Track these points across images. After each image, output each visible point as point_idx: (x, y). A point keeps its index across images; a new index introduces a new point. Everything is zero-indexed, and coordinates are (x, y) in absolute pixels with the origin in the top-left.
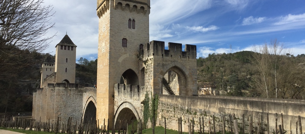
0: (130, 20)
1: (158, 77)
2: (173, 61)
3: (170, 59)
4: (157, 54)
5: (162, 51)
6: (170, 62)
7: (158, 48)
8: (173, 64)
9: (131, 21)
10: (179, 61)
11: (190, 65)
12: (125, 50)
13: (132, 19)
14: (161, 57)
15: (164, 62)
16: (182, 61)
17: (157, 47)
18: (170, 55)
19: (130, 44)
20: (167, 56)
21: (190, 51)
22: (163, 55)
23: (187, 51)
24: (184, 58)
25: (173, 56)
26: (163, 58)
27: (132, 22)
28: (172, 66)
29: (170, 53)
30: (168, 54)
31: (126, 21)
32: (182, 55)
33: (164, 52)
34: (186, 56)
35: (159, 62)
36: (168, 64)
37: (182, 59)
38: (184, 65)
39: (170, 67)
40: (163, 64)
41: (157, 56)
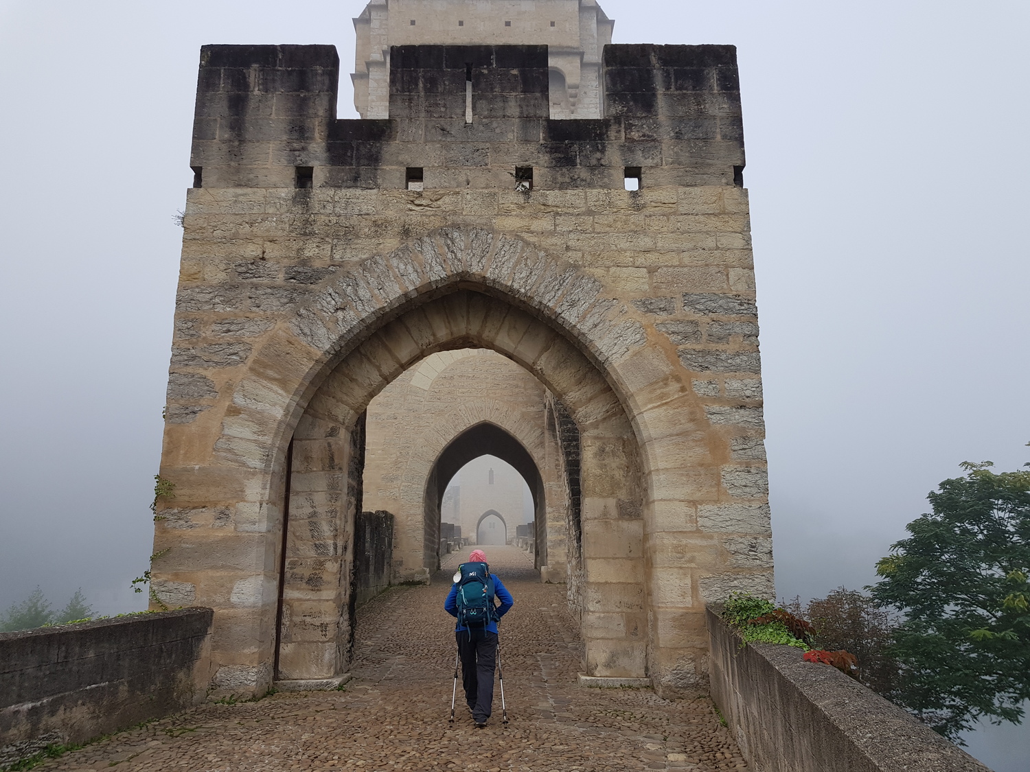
1: (234, 411)
2: (433, 233)
3: (391, 214)
4: (238, 175)
5: (300, 131)
6: (391, 243)
7: (250, 116)
8: (429, 254)
10: (512, 223)
11: (652, 258)
14: (287, 191)
15: (311, 250)
16: (544, 224)
17: (238, 104)
18: (392, 172)
20: (355, 180)
21: (648, 105)
22: (304, 177)
23: (617, 109)
24: (574, 183)
25: (428, 178)
26: (308, 207)
28: (412, 283)
29: (391, 149)
30: (374, 160)
32: (544, 159)
33: (319, 145)
35: (252, 251)
36: (362, 264)
37: (553, 196)
38: (572, 257)
39: (393, 292)
40: (304, 262)
41: (239, 191)
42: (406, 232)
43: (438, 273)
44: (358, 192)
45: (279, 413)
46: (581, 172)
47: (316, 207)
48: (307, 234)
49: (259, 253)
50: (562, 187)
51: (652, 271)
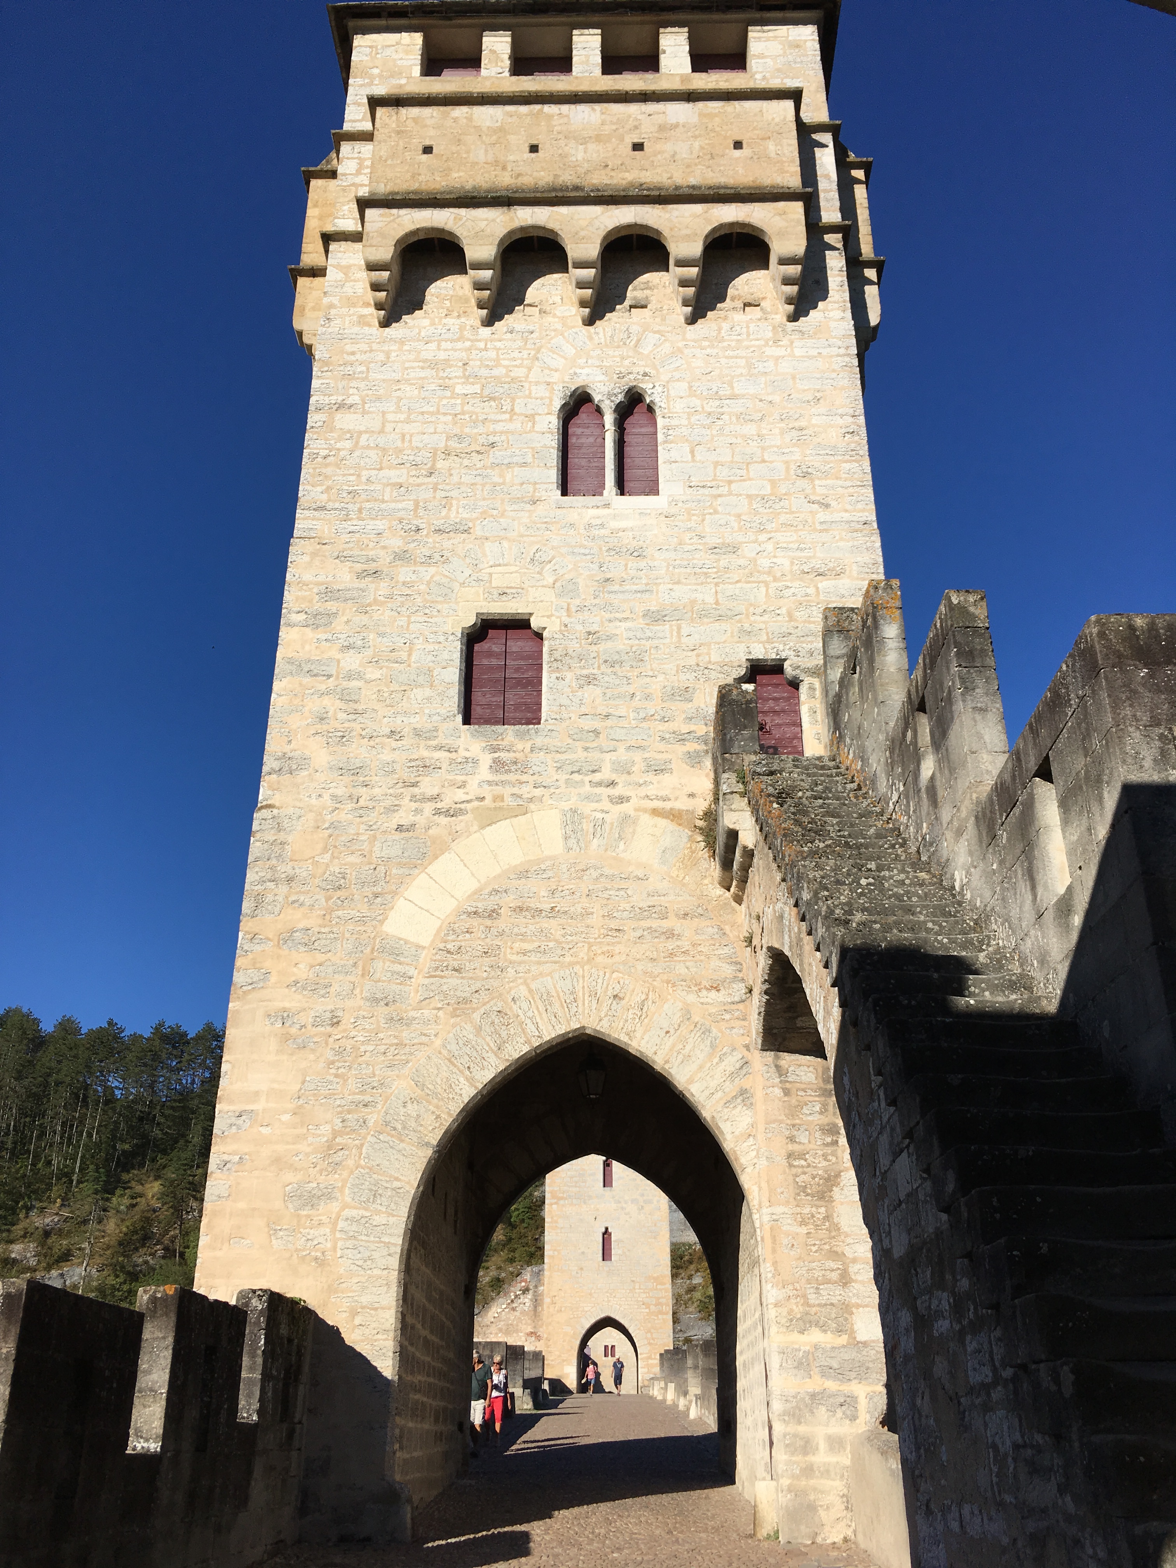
0: (579, 400)
9: (599, 411)
12: (498, 766)
13: (605, 392)
19: (590, 680)
27: (609, 419)
31: (531, 417)
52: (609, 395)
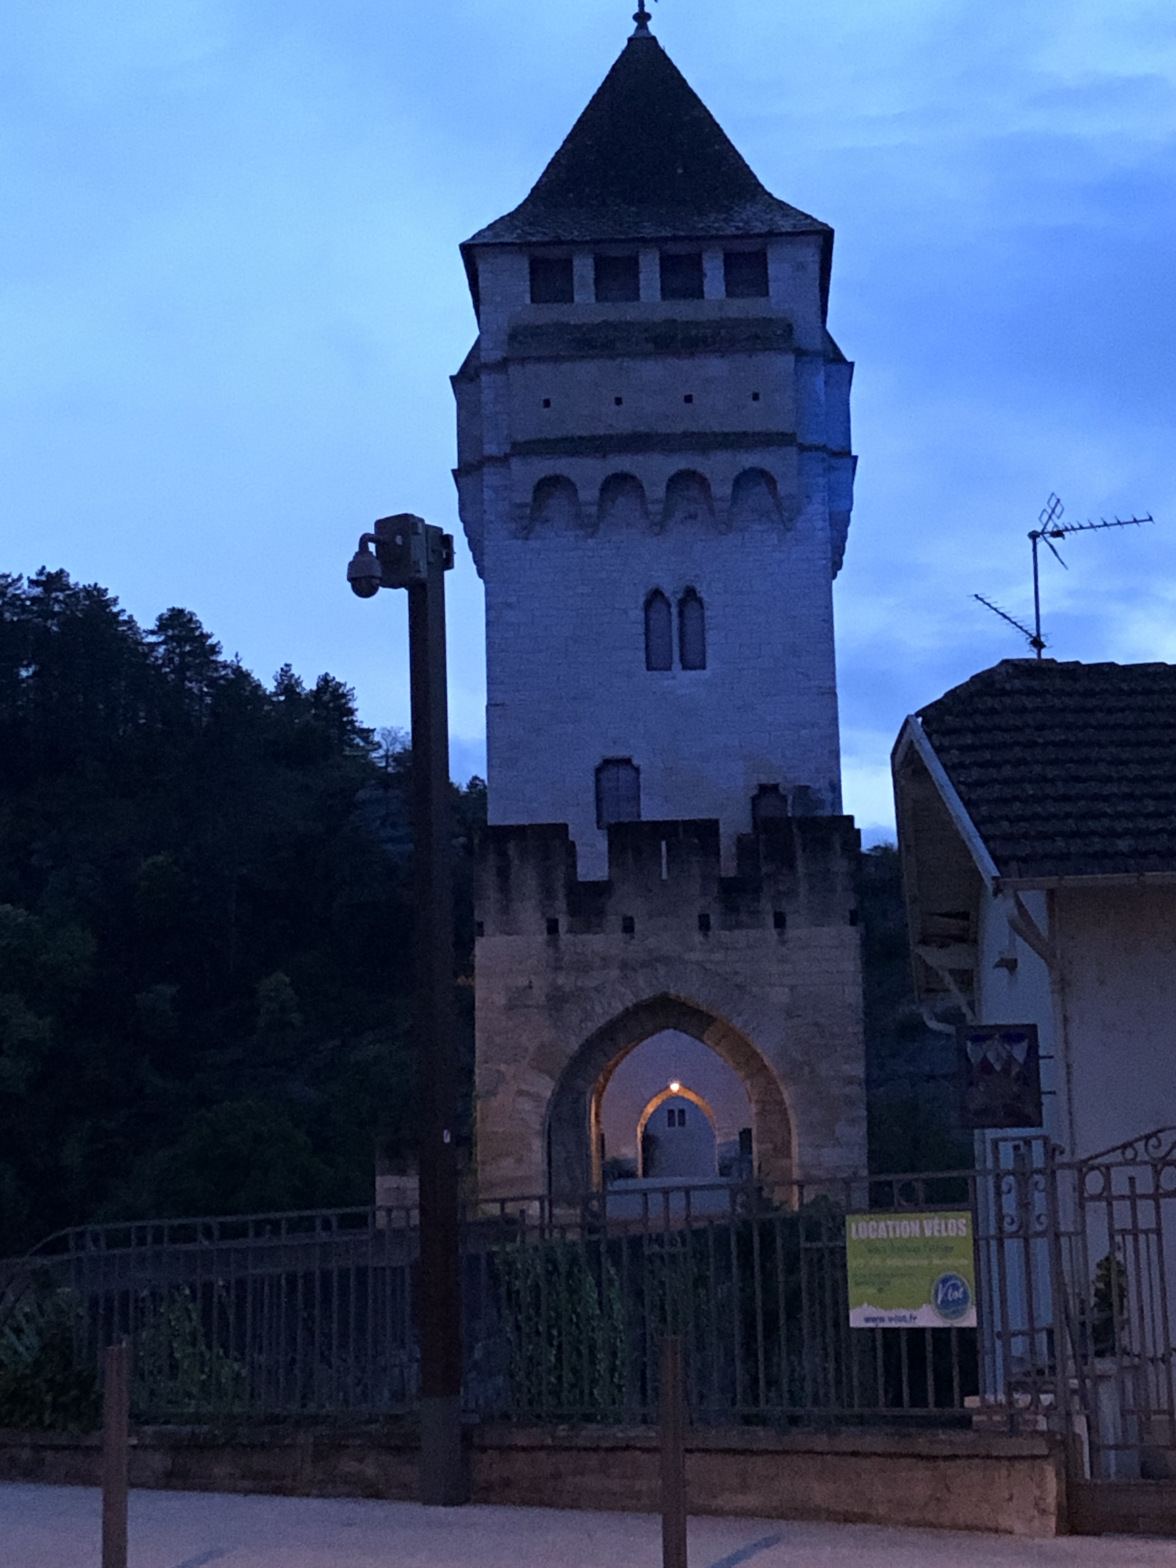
0: (655, 596)
1: (521, 1093)
2: (642, 966)
3: (615, 951)
5: (547, 893)
6: (615, 973)
7: (513, 881)
8: (641, 983)
9: (668, 604)
10: (696, 956)
11: (793, 979)
13: (671, 589)
14: (542, 937)
15: (562, 979)
16: (718, 956)
18: (614, 921)
20: (588, 929)
21: (792, 867)
22: (552, 927)
24: (739, 925)
25: (638, 927)
26: (557, 948)
28: (630, 1000)
29: (612, 903)
30: (601, 913)
31: (625, 611)
32: (718, 907)
33: (561, 904)
34: (755, 913)
35: (522, 982)
36: (596, 989)
37: (725, 935)
38: (739, 980)
39: (618, 1008)
40: (558, 988)
41: (510, 938)
42: (624, 966)
43: (647, 994)
44: (590, 936)
45: (548, 1094)
46: (744, 917)
47: (562, 947)
48: (558, 968)
49: (526, 983)
50: (730, 928)
51: (792, 988)
52: (674, 593)
